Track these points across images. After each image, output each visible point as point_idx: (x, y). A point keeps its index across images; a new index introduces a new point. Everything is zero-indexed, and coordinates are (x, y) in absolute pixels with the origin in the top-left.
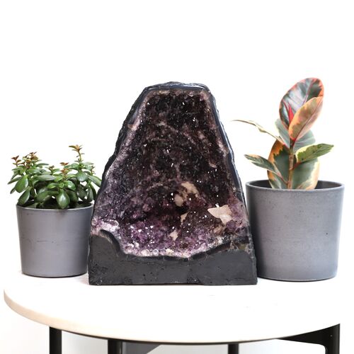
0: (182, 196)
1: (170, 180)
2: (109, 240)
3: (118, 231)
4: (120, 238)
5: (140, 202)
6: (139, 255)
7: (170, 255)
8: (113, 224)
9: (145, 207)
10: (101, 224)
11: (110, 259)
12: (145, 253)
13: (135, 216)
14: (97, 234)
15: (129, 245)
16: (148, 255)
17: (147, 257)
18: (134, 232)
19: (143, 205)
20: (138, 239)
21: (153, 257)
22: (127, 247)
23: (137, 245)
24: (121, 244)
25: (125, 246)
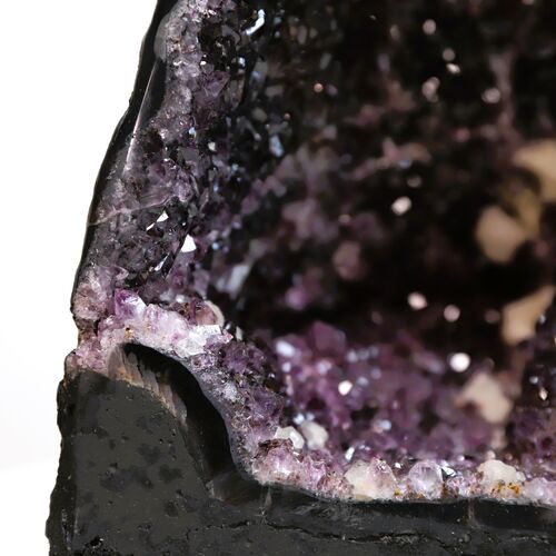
0: (511, 212)
1: (462, 135)
2: (168, 401)
3: (222, 353)
4: (230, 392)
5: (324, 231)
6: (336, 489)
7: (507, 497)
8: (191, 315)
9: (347, 259)
10: (129, 311)
11: (170, 508)
12: (366, 482)
13: (295, 299)
14: (103, 368)
15: (280, 433)
16: (386, 494)
17: (377, 506)
18: (296, 370)
19: (334, 245)
20: (316, 405)
21: (413, 508)
22: (266, 447)
23: (318, 435)
24: (238, 425)
25: (254, 439)
